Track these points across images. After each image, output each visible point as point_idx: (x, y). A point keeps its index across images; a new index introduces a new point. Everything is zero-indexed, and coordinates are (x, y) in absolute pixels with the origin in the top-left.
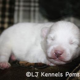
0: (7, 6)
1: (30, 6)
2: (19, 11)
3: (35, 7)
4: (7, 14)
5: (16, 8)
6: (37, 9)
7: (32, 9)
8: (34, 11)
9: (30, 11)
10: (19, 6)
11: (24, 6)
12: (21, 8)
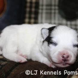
0: (33, 10)
1: (51, 9)
2: (42, 13)
3: (55, 9)
4: (33, 16)
5: (40, 11)
6: (57, 11)
7: (53, 11)
8: (55, 13)
9: (51, 13)
10: (42, 9)
11: (47, 9)
12: (44, 11)
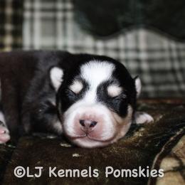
0: (9, 11)
1: (55, 10)
3: (65, 10)
4: (9, 27)
10: (32, 10)
11: (43, 10)
12: (38, 15)
